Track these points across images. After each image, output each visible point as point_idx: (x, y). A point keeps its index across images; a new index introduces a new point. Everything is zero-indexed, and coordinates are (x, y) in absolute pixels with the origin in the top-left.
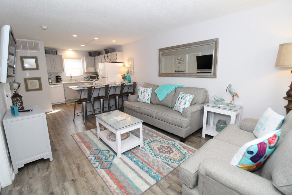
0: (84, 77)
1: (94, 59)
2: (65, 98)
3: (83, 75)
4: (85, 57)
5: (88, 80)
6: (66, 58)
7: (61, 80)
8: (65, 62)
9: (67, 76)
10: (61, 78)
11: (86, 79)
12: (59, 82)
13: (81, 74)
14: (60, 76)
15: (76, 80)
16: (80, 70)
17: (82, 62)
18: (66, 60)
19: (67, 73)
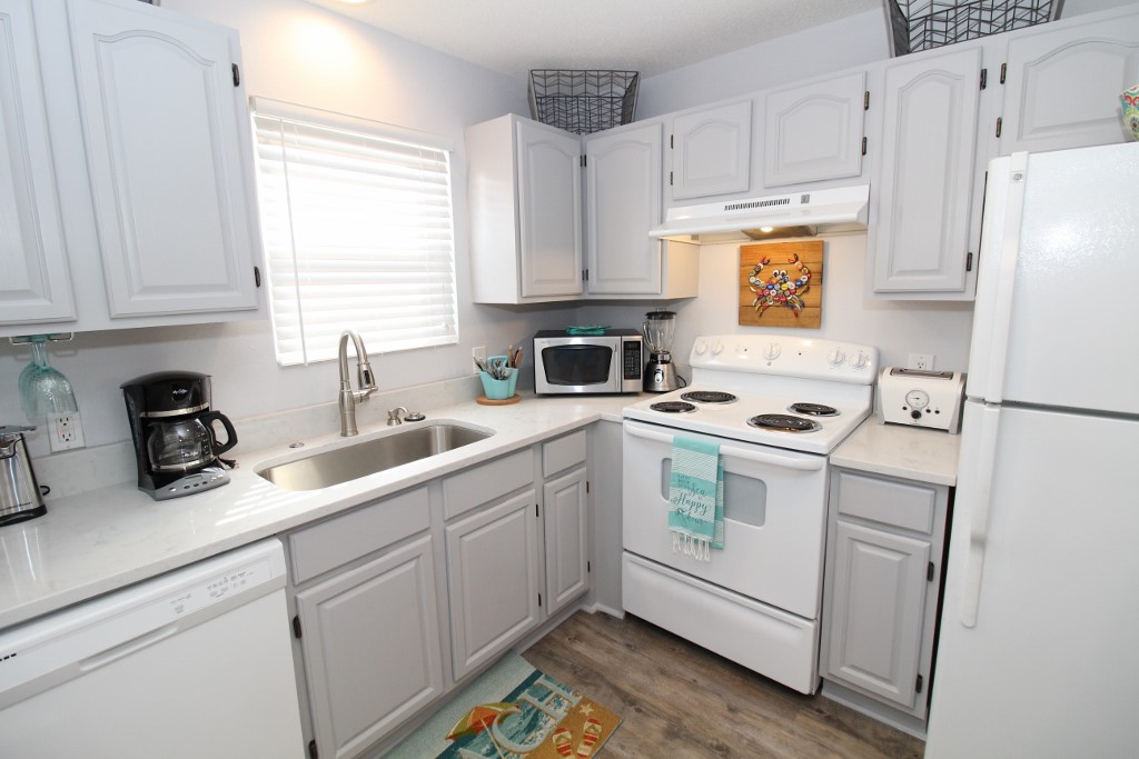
0: (480, 365)
1: (584, 161)
6: (282, 120)
7: (222, 436)
8: (258, 162)
9: (286, 359)
10: (208, 416)
11: (495, 388)
12: (176, 487)
13: (436, 334)
14: (191, 387)
15: (397, 411)
16: (432, 280)
17: (448, 188)
18: (283, 142)
19: (285, 329)
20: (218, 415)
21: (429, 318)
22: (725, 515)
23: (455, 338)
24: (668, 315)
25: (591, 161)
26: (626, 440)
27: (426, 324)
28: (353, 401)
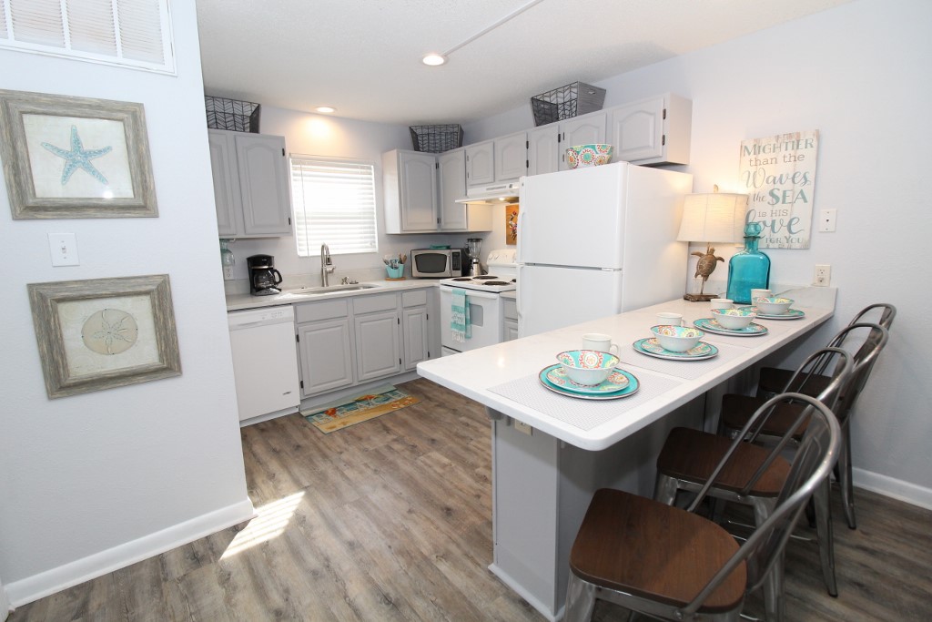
0: (386, 262)
1: (437, 166)
2: (302, 384)
3: (376, 250)
4: (393, 154)
5: (403, 278)
6: (301, 161)
7: (277, 280)
8: (292, 177)
9: (301, 254)
10: (273, 271)
11: (393, 273)
12: (263, 292)
13: (367, 247)
14: (268, 260)
15: (346, 278)
16: (365, 223)
17: (373, 181)
18: (301, 169)
19: (301, 242)
20: (276, 271)
21: (363, 240)
22: (471, 323)
23: (376, 249)
24: (478, 240)
25: (441, 165)
26: (442, 294)
27: (361, 243)
28: (327, 273)
